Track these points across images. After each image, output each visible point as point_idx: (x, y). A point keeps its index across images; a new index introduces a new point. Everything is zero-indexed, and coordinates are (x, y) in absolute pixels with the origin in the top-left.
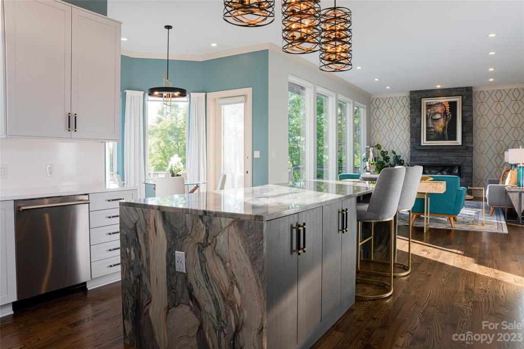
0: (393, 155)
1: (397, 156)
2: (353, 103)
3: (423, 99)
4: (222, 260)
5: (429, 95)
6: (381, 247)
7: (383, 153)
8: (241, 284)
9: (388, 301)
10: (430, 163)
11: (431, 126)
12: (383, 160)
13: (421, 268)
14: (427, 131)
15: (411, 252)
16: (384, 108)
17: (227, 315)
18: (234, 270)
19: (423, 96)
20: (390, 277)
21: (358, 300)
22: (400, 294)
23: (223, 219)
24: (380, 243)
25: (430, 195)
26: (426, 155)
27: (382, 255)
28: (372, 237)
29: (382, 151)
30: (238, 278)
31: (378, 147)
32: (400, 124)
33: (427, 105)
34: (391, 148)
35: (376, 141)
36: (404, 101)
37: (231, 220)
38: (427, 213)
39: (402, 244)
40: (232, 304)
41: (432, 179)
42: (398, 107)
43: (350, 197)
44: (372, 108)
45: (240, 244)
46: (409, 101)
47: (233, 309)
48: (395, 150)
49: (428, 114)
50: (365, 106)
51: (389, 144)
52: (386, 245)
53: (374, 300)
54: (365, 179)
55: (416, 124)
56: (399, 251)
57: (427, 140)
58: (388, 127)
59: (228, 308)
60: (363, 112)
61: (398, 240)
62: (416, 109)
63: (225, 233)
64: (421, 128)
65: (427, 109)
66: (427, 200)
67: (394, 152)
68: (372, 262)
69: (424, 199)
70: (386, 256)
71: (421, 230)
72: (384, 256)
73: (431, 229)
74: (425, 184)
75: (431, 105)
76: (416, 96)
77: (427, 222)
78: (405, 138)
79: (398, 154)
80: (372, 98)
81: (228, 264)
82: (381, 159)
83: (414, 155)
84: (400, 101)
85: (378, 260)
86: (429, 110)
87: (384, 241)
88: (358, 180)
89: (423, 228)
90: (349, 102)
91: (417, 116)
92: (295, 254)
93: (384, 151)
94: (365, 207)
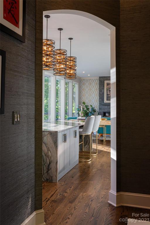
0: (91, 107)
1: (93, 108)
2: (73, 82)
3: (105, 81)
4: (45, 144)
5: (108, 79)
6: (87, 146)
7: (86, 106)
8: (51, 150)
9: (90, 162)
10: (108, 111)
11: (109, 93)
12: (86, 110)
13: (101, 153)
14: (107, 96)
15: (97, 149)
16: (87, 84)
17: (46, 160)
18: (49, 147)
19: (105, 79)
20: (90, 156)
21: (80, 162)
22: (93, 160)
23: (45, 133)
24: (86, 144)
25: (106, 126)
26: (106, 107)
27: (87, 149)
28: (83, 142)
29: (86, 105)
30: (50, 149)
31: (84, 103)
32: (94, 92)
33: (107, 84)
34: (90, 104)
35: (83, 100)
36: (97, 81)
37: (48, 133)
38: (105, 134)
39: (94, 146)
40: (48, 156)
41: (107, 119)
42: (93, 84)
43: (77, 126)
44: (81, 84)
45: (51, 139)
46: (99, 82)
47: (48, 158)
48: (92, 105)
49: (108, 88)
50: (78, 83)
51: (89, 102)
52: (88, 145)
53: (85, 162)
54: (79, 119)
55: (102, 93)
56: (93, 148)
57: (107, 100)
58: (89, 88)
59: (47, 158)
60: (77, 86)
61: (93, 145)
62: (102, 85)
63: (46, 136)
64: (104, 94)
65: (107, 86)
66: (105, 128)
67: (91, 106)
68: (83, 152)
69: (103, 128)
70: (89, 149)
71: (102, 141)
72: (88, 149)
73: (107, 140)
74: (104, 121)
75: (108, 84)
76: (102, 79)
77: (105, 137)
78: (97, 93)
79: (93, 107)
80: (81, 79)
81: (47, 145)
82: (85, 109)
83: (101, 107)
84: (94, 81)
85: (85, 151)
86: (108, 86)
87: (87, 144)
88: (76, 120)
89: (103, 140)
90: (70, 82)
91: (102, 89)
92: (64, 142)
93: (87, 105)
94: (81, 130)
